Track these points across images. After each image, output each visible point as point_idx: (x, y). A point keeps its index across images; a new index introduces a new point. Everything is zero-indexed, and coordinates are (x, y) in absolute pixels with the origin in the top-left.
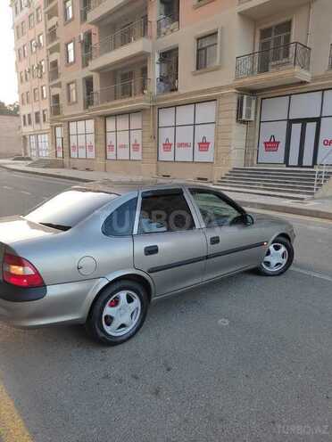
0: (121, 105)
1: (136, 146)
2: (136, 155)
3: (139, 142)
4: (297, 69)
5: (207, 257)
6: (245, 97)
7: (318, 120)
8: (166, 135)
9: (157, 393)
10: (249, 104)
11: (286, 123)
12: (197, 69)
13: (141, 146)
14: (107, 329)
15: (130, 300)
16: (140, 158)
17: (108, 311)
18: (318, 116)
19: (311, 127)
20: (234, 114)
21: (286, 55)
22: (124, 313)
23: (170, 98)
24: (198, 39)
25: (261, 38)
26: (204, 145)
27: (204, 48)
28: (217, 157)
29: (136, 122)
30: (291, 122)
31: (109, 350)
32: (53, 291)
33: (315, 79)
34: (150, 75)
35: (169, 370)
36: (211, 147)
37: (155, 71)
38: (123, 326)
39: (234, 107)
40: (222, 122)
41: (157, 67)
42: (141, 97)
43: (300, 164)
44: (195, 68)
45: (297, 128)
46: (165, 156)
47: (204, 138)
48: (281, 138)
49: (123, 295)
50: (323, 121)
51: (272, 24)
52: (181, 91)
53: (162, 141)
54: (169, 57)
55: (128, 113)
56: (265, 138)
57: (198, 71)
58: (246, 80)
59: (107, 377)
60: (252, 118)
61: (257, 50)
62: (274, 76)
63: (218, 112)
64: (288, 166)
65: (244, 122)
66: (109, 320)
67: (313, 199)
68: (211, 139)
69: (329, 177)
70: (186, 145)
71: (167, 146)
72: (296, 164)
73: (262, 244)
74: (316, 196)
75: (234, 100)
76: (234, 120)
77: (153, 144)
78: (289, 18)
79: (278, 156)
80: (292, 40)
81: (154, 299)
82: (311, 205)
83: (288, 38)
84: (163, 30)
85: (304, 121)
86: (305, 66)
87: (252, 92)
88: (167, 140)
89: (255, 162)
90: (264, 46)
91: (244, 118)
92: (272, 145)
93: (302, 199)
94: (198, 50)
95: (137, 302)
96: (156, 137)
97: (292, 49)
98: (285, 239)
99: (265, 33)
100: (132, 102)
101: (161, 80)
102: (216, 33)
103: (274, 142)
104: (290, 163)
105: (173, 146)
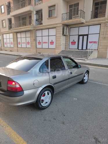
0: (23, 28)
1: (28, 43)
3: (30, 42)
4: (81, 19)
5: (69, 79)
6: (65, 27)
7: (87, 35)
8: (39, 39)
9: (63, 123)
10: (66, 30)
11: (78, 36)
12: (49, 17)
13: (30, 43)
14: (42, 104)
15: (48, 94)
16: (30, 47)
18: (87, 34)
19: (85, 37)
20: (62, 32)
21: (77, 14)
23: (40, 27)
24: (49, 7)
25: (69, 8)
26: (52, 43)
27: (51, 10)
28: (56, 46)
29: (28, 35)
30: (79, 36)
33: (86, 22)
34: (32, 19)
35: (64, 115)
36: (55, 43)
37: (34, 17)
38: (46, 103)
39: (62, 30)
40: (57, 35)
41: (35, 16)
42: (30, 26)
43: (82, 49)
44: (48, 17)
45: (81, 37)
46: (39, 46)
47: (52, 40)
48: (76, 41)
49: (46, 92)
50: (89, 35)
51: (73, 3)
52: (44, 24)
53: (38, 41)
54: (39, 13)
55: (25, 31)
56: (71, 41)
57: (50, 18)
58: (65, 21)
60: (67, 34)
61: (68, 12)
62: (74, 21)
63: (56, 32)
64: (78, 50)
65: (65, 35)
68: (54, 41)
69: (92, 53)
70: (46, 43)
71: (39, 43)
72: (81, 49)
73: (82, 74)
75: (62, 28)
76: (62, 35)
77: (35, 42)
78: (78, 2)
79: (75, 46)
80: (79, 9)
81: (55, 93)
82: (88, 62)
84: (37, 3)
85: (83, 35)
86: (84, 18)
87: (67, 26)
88: (39, 41)
89: (68, 48)
90: (71, 11)
91: (65, 34)
92: (74, 43)
93: (85, 60)
94: (49, 11)
96: (35, 40)
97: (79, 12)
99: (71, 6)
100: (27, 28)
101: (36, 20)
102: (55, 5)
103: (74, 42)
104: (79, 49)
105: (41, 43)
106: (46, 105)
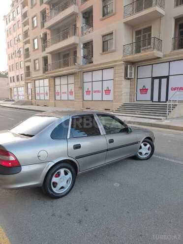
0: (63, 71)
1: (71, 93)
2: (72, 98)
3: (73, 91)
4: (155, 51)
5: (107, 150)
6: (129, 66)
7: (167, 77)
8: (87, 86)
9: (80, 222)
10: (131, 69)
11: (151, 79)
12: (103, 51)
13: (74, 93)
14: (54, 189)
15: (66, 173)
16: (74, 99)
17: (54, 179)
18: (167, 75)
19: (164, 81)
20: (123, 75)
21: (150, 44)
22: (63, 181)
23: (90, 67)
24: (103, 36)
25: (136, 35)
26: (108, 92)
27: (107, 41)
28: (115, 96)
29: (71, 80)
30: (153, 78)
31: (55, 201)
32: (25, 169)
33: (165, 56)
34: (78, 55)
35: (87, 210)
36: (112, 92)
37: (81, 53)
38: (62, 188)
39: (123, 71)
40: (117, 79)
41: (82, 51)
42: (73, 67)
43: (159, 101)
44: (101, 51)
45: (157, 81)
46: (87, 97)
47: (108, 88)
48: (149, 87)
49: (62, 171)
50: (170, 77)
51: (141, 28)
52: (95, 63)
53: (85, 90)
54: (88, 46)
55: (67, 75)
56: (140, 87)
57: (104, 53)
58: (129, 57)
59: (53, 215)
60: (133, 77)
61: (134, 41)
62: (144, 54)
63: (115, 74)
64: (153, 102)
65: (128, 79)
66: (55, 184)
67: (166, 119)
68: (111, 88)
69: (174, 107)
70: (98, 92)
71: (88, 92)
72: (157, 101)
73: (137, 143)
74: (168, 117)
75: (123, 67)
76: (123, 79)
77: (80, 91)
78: (149, 25)
79: (148, 96)
80: (152, 36)
81: (79, 173)
82: (165, 122)
83: (150, 35)
84: (85, 32)
85: (160, 78)
86: (160, 49)
87: (132, 63)
88: (88, 89)
89: (135, 100)
90: (138, 41)
91: (128, 77)
92: (144, 91)
93: (161, 119)
94: (103, 42)
95: (70, 175)
96: (82, 88)
97: (152, 40)
98: (149, 140)
99: (138, 33)
100: (69, 69)
101: (84, 58)
102: (112, 33)
103: (145, 89)
104: (154, 100)
105: (91, 92)
106: (63, 192)
